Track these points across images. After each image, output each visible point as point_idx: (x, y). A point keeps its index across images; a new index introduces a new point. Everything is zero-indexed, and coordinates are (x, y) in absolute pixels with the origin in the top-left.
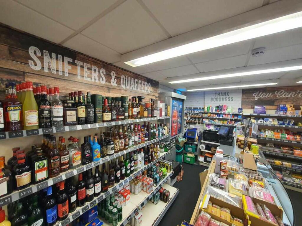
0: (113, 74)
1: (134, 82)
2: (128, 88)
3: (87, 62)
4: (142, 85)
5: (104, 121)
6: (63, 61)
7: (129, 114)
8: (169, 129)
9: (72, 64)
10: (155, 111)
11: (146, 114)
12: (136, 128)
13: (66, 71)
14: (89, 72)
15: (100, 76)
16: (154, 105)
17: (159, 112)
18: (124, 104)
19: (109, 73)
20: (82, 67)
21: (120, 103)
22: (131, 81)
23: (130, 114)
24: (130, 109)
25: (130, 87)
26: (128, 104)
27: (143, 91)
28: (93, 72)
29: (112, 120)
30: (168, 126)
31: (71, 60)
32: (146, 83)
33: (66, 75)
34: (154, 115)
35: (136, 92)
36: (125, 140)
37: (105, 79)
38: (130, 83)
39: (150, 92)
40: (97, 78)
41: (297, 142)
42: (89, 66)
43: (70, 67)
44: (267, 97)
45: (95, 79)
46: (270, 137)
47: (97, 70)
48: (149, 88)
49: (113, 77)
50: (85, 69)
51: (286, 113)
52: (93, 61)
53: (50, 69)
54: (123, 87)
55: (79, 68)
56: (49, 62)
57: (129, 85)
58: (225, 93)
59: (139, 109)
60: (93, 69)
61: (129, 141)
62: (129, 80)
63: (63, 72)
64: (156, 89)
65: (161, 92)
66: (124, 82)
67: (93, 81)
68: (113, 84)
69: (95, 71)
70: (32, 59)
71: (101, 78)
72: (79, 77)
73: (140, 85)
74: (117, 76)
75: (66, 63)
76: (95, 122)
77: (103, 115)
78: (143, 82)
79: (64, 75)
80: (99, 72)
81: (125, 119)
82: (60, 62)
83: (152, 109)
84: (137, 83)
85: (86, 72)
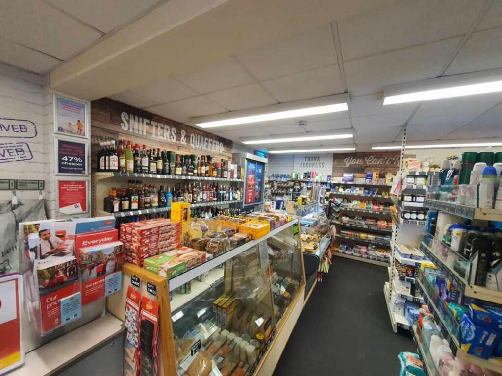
0: (183, 133)
1: (204, 141)
2: (197, 146)
3: (160, 123)
4: (213, 144)
5: (176, 175)
6: (143, 122)
7: (198, 171)
8: (243, 194)
9: (149, 124)
10: (226, 172)
11: (215, 173)
12: (205, 187)
13: (144, 131)
14: (162, 131)
15: (171, 135)
16: (224, 165)
17: (229, 173)
18: (194, 162)
19: (179, 132)
20: (157, 127)
21: (190, 160)
22: (200, 140)
23: (199, 173)
24: (199, 167)
25: (200, 146)
26: (197, 162)
27: (213, 150)
28: (165, 131)
29: (182, 175)
30: (241, 191)
31: (148, 121)
32: (217, 142)
33: (145, 134)
34: (224, 176)
35: (205, 151)
36: (193, 195)
37: (175, 138)
38: (200, 142)
39: (221, 152)
40: (168, 137)
41: (380, 212)
42: (162, 126)
43: (147, 127)
44: (357, 163)
45: (167, 138)
46: (357, 208)
47: (169, 129)
48: (221, 147)
49: (183, 136)
50: (159, 129)
51: (371, 181)
52: (166, 121)
53: (133, 129)
54: (193, 145)
55: (154, 127)
56: (133, 124)
57: (198, 143)
58: (315, 158)
59: (208, 168)
60: (165, 128)
61: (197, 197)
62: (199, 138)
63: (143, 131)
64: (229, 149)
65: (236, 153)
66: (194, 141)
67: (165, 139)
68: (183, 143)
69: (167, 130)
70: (123, 122)
71: (172, 137)
72: (154, 136)
73: (210, 144)
74: (187, 134)
75: (145, 124)
76: (169, 174)
77: (175, 169)
78: (214, 141)
79: (143, 133)
80: (171, 131)
81: (194, 175)
82: (141, 123)
83: (222, 169)
84: (207, 142)
85: (160, 131)
